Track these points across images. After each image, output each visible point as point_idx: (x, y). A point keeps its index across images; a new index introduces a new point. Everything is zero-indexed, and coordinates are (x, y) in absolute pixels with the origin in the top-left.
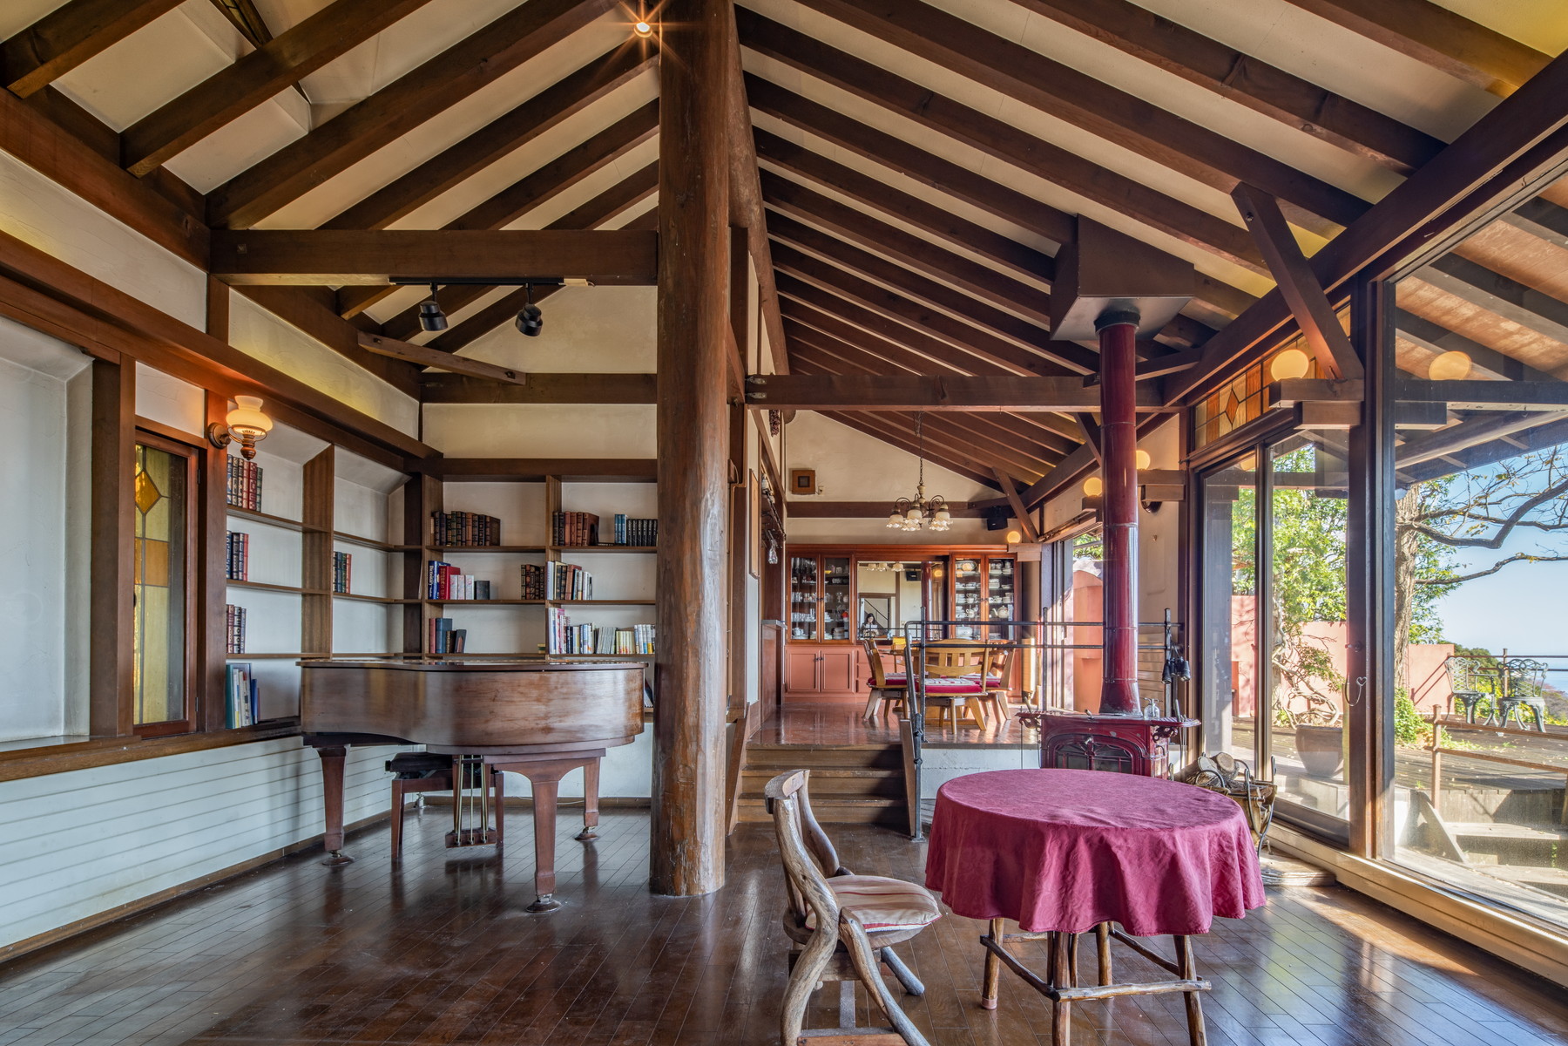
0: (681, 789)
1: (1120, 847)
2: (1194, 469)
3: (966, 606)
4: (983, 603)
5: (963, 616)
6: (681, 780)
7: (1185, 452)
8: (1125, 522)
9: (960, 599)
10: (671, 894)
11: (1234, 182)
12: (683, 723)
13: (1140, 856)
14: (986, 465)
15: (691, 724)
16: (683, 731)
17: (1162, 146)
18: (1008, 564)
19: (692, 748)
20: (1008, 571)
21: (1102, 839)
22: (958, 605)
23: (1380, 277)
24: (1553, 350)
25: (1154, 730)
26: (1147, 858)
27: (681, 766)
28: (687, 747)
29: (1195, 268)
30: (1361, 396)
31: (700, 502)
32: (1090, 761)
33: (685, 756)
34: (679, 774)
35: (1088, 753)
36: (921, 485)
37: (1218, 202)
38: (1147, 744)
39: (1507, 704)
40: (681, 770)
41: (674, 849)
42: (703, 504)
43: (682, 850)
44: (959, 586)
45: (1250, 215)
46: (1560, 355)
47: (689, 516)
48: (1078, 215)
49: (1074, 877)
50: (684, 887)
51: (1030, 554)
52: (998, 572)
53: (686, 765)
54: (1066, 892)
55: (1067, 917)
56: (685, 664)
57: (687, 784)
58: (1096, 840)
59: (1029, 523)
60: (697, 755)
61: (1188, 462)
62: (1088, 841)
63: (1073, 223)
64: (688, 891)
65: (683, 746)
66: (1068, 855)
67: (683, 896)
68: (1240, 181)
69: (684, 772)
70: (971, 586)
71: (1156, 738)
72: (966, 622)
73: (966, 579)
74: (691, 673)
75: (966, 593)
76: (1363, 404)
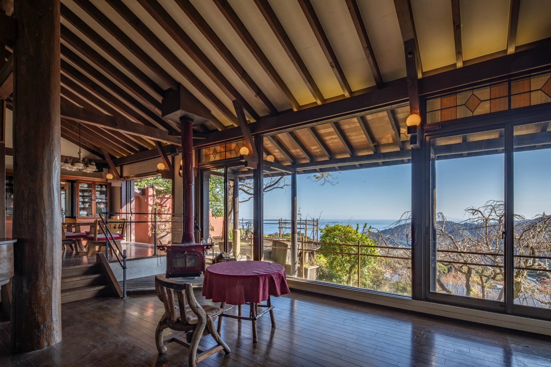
0: (43, 298)
1: (274, 277)
2: (200, 168)
3: (83, 203)
4: (93, 202)
5: (82, 206)
6: (43, 294)
7: (197, 162)
8: (190, 183)
9: (81, 199)
10: (38, 349)
11: (234, 99)
12: (44, 266)
13: (277, 278)
14: (97, 146)
15: (49, 266)
16: (44, 270)
17: (219, 81)
18: (104, 186)
19: (49, 278)
20: (104, 189)
21: (271, 276)
22: (80, 202)
23: (261, 135)
24: (282, 158)
25: (205, 247)
26: (278, 279)
27: (43, 287)
28: (47, 277)
29: (211, 113)
30: (258, 162)
31: (53, 163)
32: (186, 259)
33: (45, 281)
34: (41, 291)
35: (185, 257)
36: (80, 152)
37: (228, 101)
38: (204, 252)
39: (248, 232)
40: (43, 289)
41: (39, 327)
42: (54, 163)
43: (44, 326)
44: (81, 194)
45: (237, 109)
46: (283, 159)
47: (46, 167)
48: (180, 83)
49: (266, 287)
50: (46, 344)
51: (116, 184)
52: (99, 189)
53: (46, 286)
54: (264, 291)
55: (264, 297)
56: (44, 238)
57: (47, 295)
58: (270, 277)
59: (116, 172)
60: (52, 280)
61: (199, 166)
62: (268, 277)
63: (179, 85)
64: (48, 345)
65: (44, 277)
66: (264, 282)
67: (46, 348)
68: (236, 99)
69: (45, 290)
70: (86, 194)
71: (206, 250)
72: (84, 209)
73: (83, 191)
74: (48, 242)
75: (83, 197)
76: (258, 164)
